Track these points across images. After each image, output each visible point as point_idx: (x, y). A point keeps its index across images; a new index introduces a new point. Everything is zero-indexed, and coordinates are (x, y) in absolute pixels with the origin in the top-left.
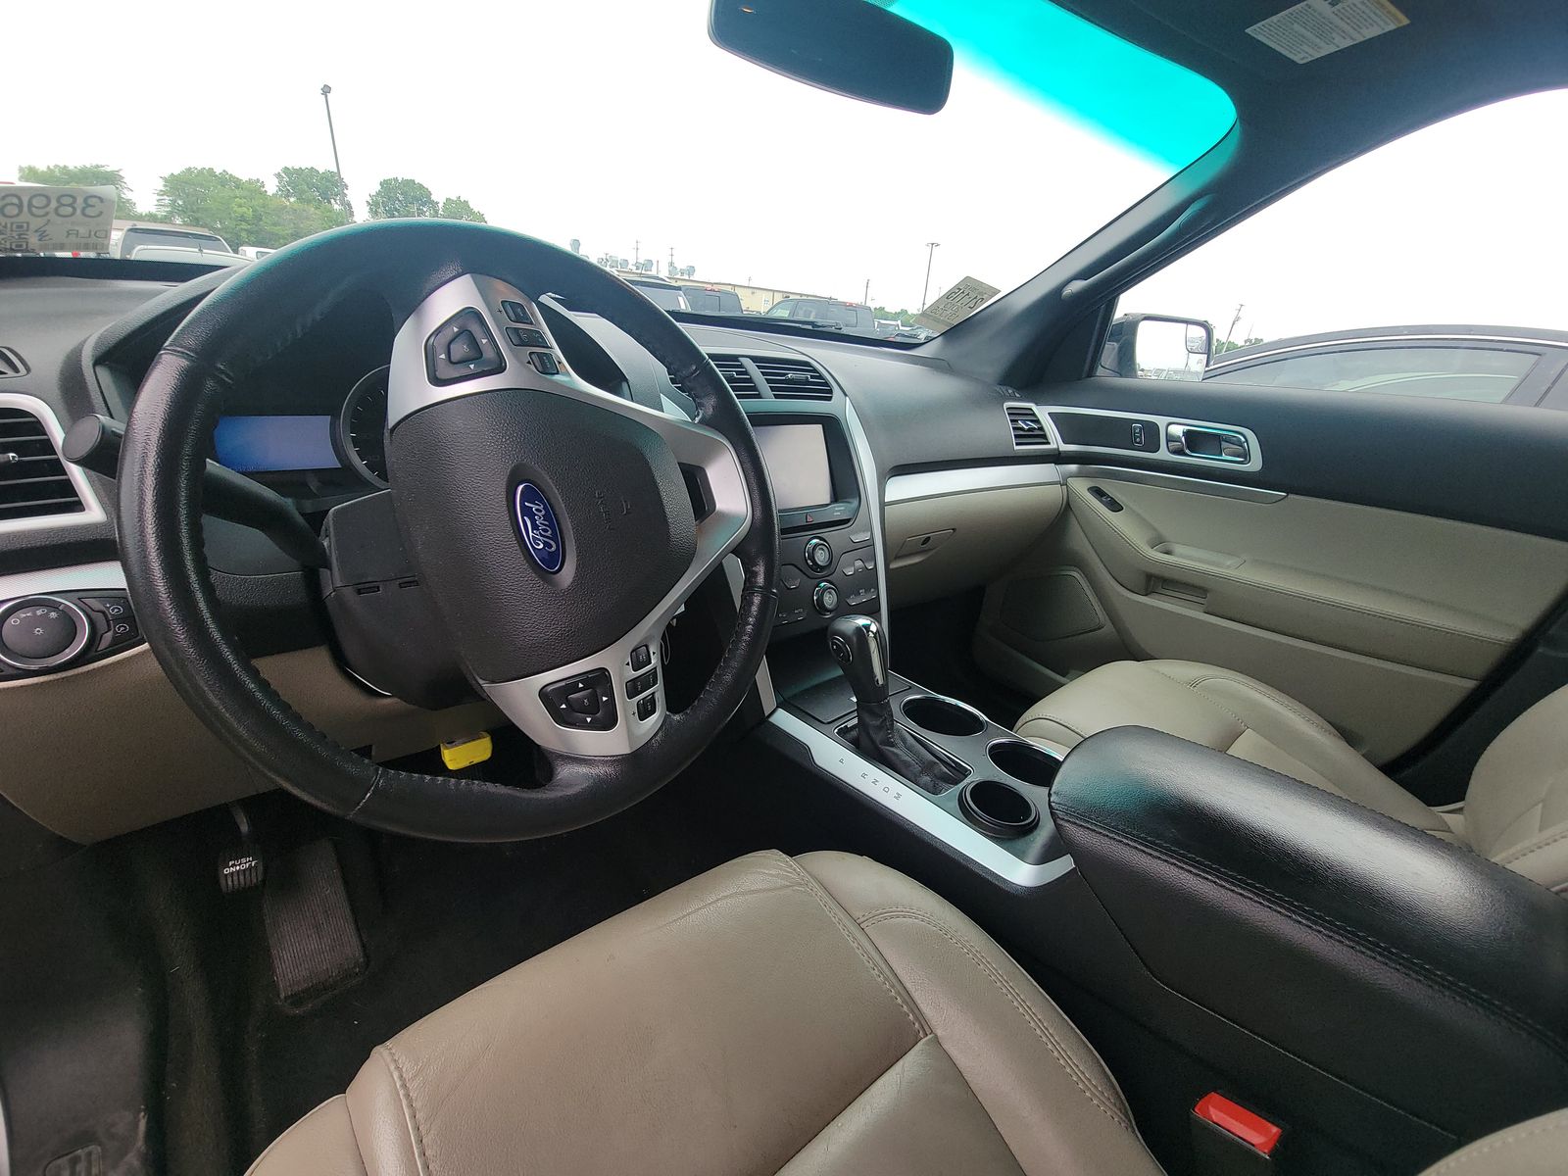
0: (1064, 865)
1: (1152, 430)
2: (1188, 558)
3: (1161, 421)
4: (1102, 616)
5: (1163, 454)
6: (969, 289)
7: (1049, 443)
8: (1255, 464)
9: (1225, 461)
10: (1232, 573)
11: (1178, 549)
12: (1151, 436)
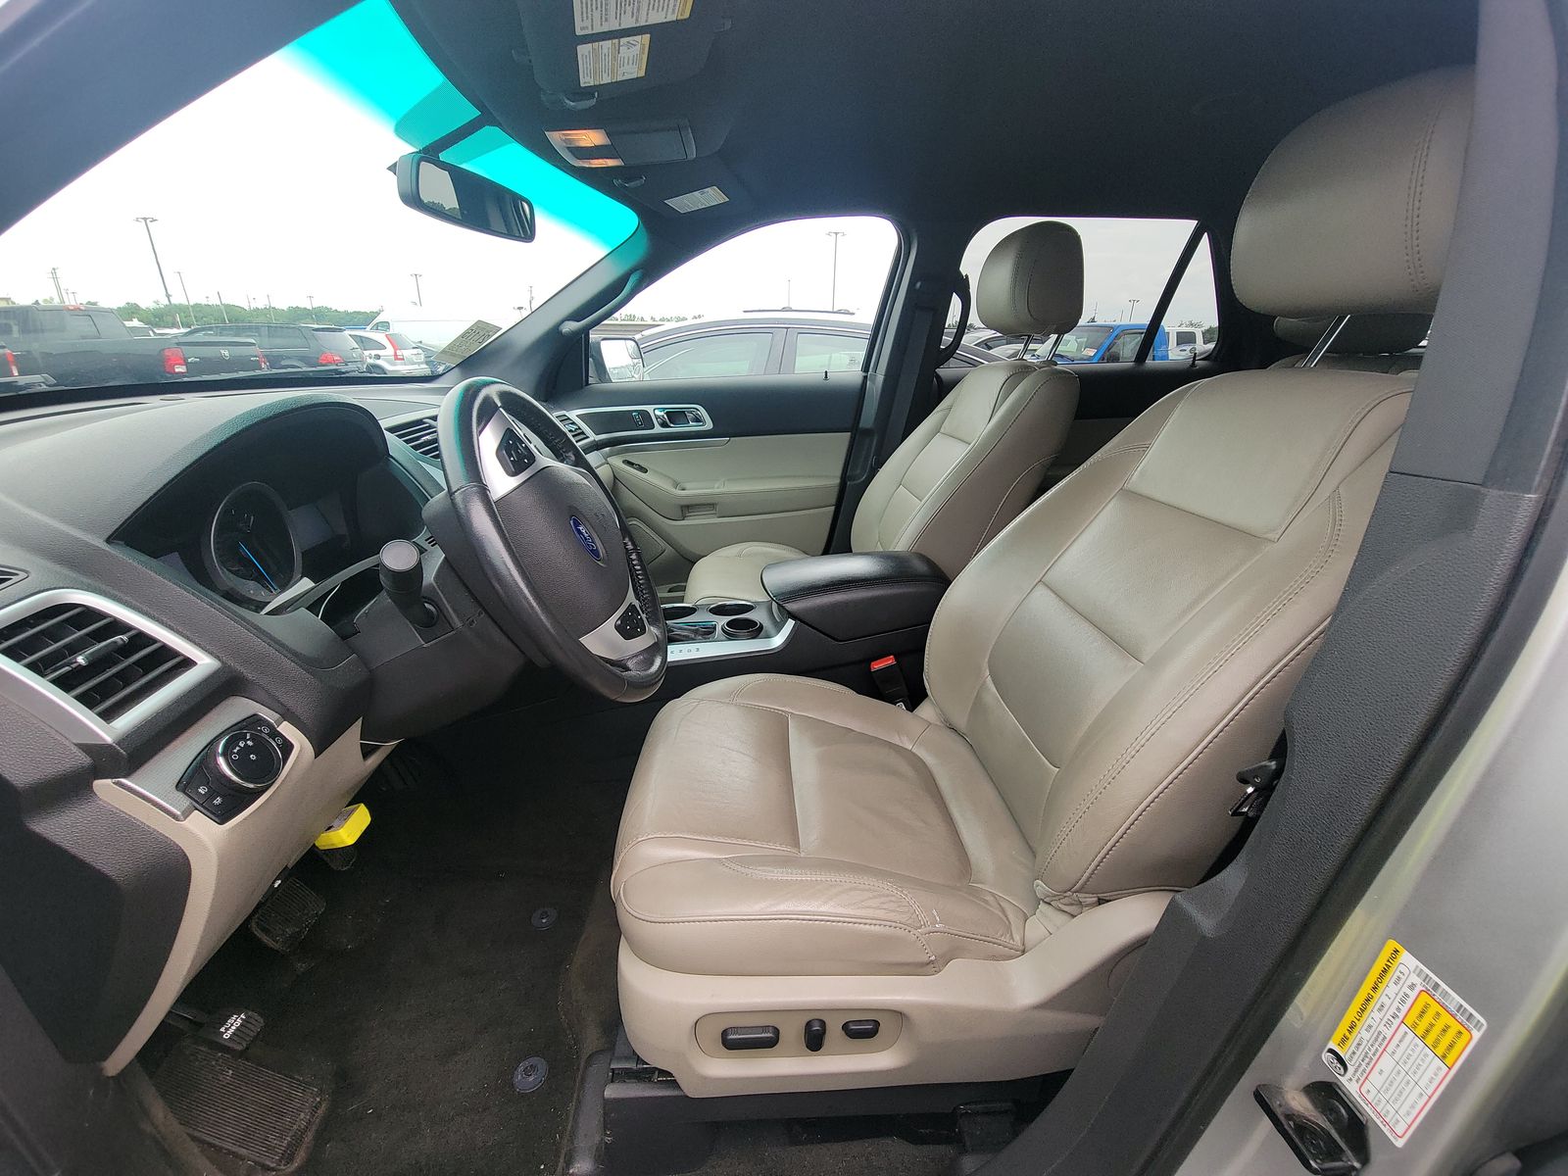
0: (790, 624)
1: (645, 415)
2: (694, 490)
3: (649, 408)
4: (663, 543)
5: (658, 429)
6: (480, 328)
7: (588, 437)
8: (709, 425)
9: (693, 427)
10: (722, 490)
11: (687, 485)
12: (646, 420)
